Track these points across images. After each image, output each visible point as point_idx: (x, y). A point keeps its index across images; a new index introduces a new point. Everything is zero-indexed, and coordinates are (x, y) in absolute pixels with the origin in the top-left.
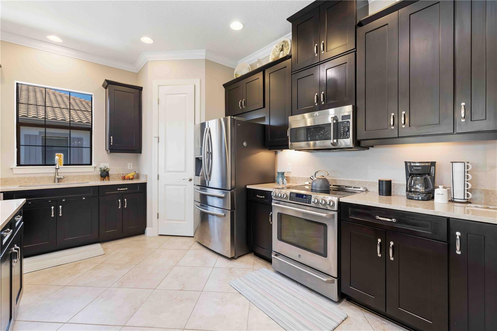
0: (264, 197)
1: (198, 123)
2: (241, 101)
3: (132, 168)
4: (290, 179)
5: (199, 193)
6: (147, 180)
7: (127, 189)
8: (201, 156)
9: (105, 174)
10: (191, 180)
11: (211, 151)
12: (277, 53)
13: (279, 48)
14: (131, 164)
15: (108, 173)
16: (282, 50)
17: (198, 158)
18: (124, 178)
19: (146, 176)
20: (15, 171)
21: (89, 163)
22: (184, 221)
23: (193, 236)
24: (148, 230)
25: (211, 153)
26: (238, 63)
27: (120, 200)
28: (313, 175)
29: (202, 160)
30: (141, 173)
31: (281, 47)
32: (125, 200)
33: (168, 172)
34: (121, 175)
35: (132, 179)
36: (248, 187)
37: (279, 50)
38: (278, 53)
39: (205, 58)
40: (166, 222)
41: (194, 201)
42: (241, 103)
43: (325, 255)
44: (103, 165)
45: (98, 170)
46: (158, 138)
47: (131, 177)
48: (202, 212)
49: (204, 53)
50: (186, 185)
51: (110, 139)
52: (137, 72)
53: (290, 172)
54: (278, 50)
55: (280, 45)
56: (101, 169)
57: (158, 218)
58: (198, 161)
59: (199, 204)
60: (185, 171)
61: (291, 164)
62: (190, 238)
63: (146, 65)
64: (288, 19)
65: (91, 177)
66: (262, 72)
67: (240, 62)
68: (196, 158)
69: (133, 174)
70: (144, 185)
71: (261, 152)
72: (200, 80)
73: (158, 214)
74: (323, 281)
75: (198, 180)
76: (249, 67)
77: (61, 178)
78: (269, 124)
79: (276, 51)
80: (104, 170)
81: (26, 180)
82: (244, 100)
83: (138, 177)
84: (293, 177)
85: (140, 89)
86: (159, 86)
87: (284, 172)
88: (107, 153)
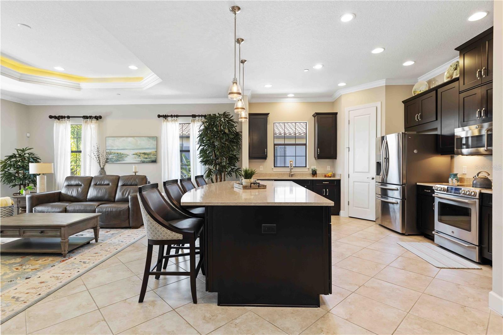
0: (430, 191)
1: (379, 136)
2: (417, 115)
3: (330, 170)
4: (464, 180)
5: (380, 188)
6: (341, 177)
7: (328, 183)
8: (380, 161)
9: (314, 173)
10: (373, 179)
11: (388, 157)
12: (451, 72)
13: (453, 67)
14: (330, 167)
15: (316, 172)
16: (456, 69)
17: (378, 162)
18: (326, 176)
19: (341, 174)
20: (274, 170)
21: (305, 166)
22: (368, 208)
23: (375, 220)
24: (342, 212)
25: (388, 159)
26: (418, 79)
27: (324, 190)
28: (476, 174)
29: (381, 164)
30: (337, 173)
31: (455, 66)
32: (327, 190)
33: (356, 172)
34: (324, 175)
35: (330, 177)
36: (418, 184)
37: (454, 69)
38: (453, 72)
39: (385, 85)
40: (354, 208)
41: (376, 194)
42: (418, 116)
43: (469, 230)
44: (314, 167)
45: (311, 170)
46: (349, 148)
47: (330, 176)
48: (382, 201)
49: (385, 82)
50: (370, 182)
51: (318, 150)
52: (333, 101)
53: (466, 174)
54: (452, 69)
55: (454, 65)
56: (312, 169)
57: (348, 205)
58: (379, 164)
59: (380, 196)
60: (369, 172)
61: (466, 166)
62: (372, 222)
63: (340, 97)
64: (456, 49)
65: (306, 175)
66: (435, 91)
67: (420, 79)
68: (377, 162)
69: (331, 173)
70: (339, 181)
71: (433, 157)
72: (381, 102)
73: (349, 202)
74: (466, 246)
75: (379, 178)
76: (427, 84)
77: (293, 175)
78: (440, 134)
79: (451, 70)
80: (314, 170)
81: (278, 175)
82: (420, 114)
83: (334, 175)
84: (467, 178)
85: (336, 114)
86: (349, 111)
87: (457, 174)
88: (315, 159)
